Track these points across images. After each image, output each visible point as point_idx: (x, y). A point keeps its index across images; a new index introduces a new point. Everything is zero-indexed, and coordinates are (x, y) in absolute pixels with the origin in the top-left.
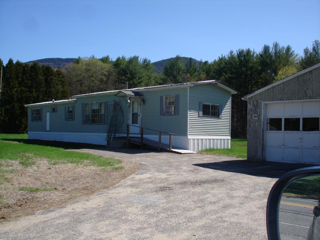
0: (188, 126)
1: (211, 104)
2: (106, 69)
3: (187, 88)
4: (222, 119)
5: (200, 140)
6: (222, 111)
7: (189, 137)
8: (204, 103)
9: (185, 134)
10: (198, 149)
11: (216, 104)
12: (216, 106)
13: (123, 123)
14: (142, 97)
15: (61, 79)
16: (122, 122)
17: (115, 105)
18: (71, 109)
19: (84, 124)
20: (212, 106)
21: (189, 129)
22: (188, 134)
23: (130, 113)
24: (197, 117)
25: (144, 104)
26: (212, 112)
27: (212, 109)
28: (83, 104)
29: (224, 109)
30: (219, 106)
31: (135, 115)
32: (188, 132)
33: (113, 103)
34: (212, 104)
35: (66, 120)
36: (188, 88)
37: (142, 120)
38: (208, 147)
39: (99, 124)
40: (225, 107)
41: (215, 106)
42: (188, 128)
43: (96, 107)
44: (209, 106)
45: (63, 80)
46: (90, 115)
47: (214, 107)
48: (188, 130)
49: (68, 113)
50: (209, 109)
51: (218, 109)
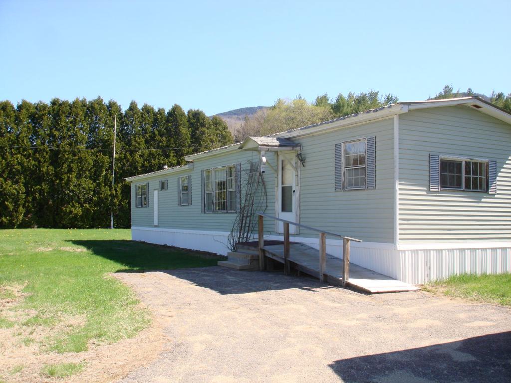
0: (398, 217)
1: (463, 159)
2: (320, 116)
3: (393, 118)
4: (496, 196)
5: (433, 255)
6: (496, 176)
7: (401, 245)
8: (442, 156)
9: (389, 237)
10: (429, 275)
11: (478, 160)
12: (481, 164)
13: (265, 210)
14: (298, 148)
15: (220, 132)
16: (264, 208)
17: (252, 170)
18: (186, 183)
19: (205, 213)
20: (467, 164)
21: (400, 224)
22: (398, 237)
23: (277, 187)
24: (424, 193)
25: (304, 166)
26: (468, 180)
27: (468, 173)
28: (202, 172)
29: (502, 170)
30: (488, 163)
31: (286, 193)
32: (398, 232)
33: (248, 166)
34: (468, 160)
35: (180, 204)
36: (396, 119)
37: (300, 202)
38: (457, 271)
39: (227, 213)
40: (505, 166)
41: (475, 164)
42: (398, 222)
43: (222, 177)
44: (459, 164)
45: (224, 133)
46: (214, 194)
47: (474, 168)
48: (398, 227)
49: (183, 190)
50: (460, 172)
51: (484, 173)
